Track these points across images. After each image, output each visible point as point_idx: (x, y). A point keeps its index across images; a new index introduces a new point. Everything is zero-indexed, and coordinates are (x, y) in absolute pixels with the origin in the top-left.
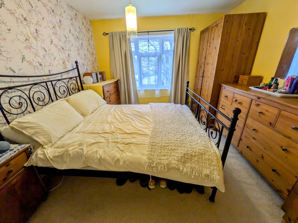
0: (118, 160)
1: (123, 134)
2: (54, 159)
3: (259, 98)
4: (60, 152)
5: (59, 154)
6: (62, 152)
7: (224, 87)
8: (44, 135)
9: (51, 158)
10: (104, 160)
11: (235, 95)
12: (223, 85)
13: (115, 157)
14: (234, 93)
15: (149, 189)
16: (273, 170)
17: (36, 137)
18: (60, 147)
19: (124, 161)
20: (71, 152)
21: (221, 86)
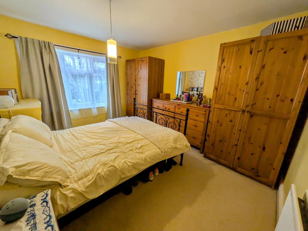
0: (145, 159)
1: (126, 144)
2: (87, 190)
3: (179, 105)
4: (90, 179)
5: (90, 182)
6: (93, 178)
7: (155, 101)
8: (58, 172)
9: (84, 190)
10: (137, 163)
11: (165, 105)
12: (153, 99)
13: (142, 158)
14: (163, 104)
15: (151, 181)
16: (193, 138)
17: (49, 178)
18: (84, 177)
19: (150, 157)
20: (103, 174)
21: (152, 100)
